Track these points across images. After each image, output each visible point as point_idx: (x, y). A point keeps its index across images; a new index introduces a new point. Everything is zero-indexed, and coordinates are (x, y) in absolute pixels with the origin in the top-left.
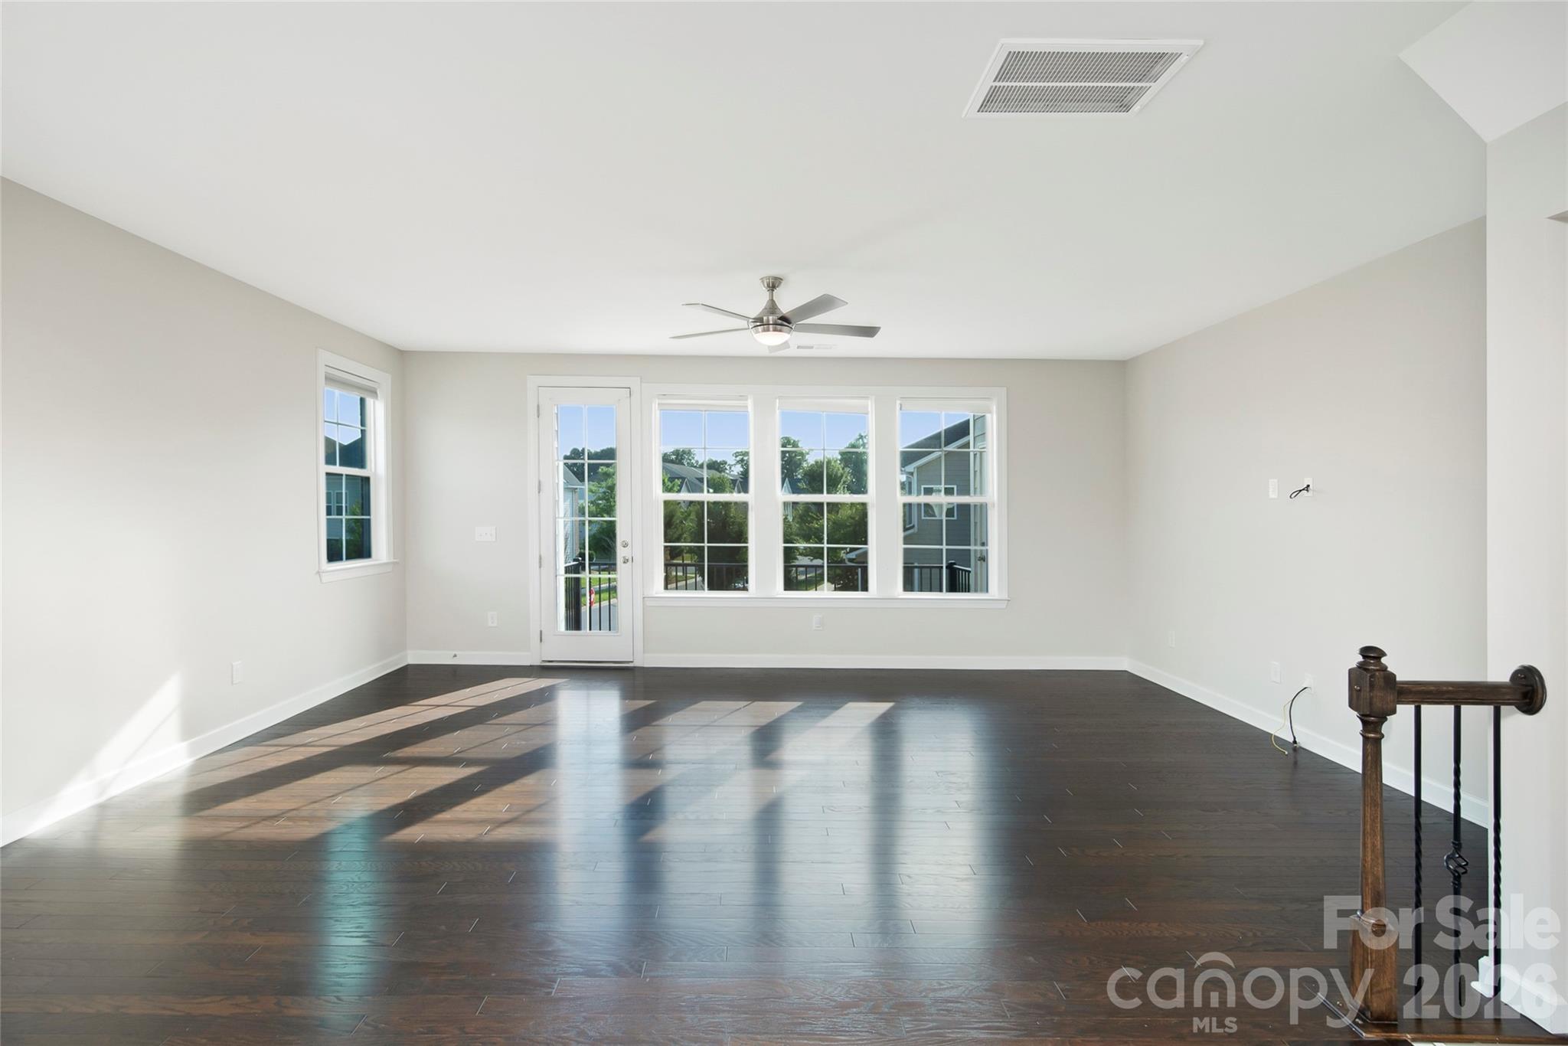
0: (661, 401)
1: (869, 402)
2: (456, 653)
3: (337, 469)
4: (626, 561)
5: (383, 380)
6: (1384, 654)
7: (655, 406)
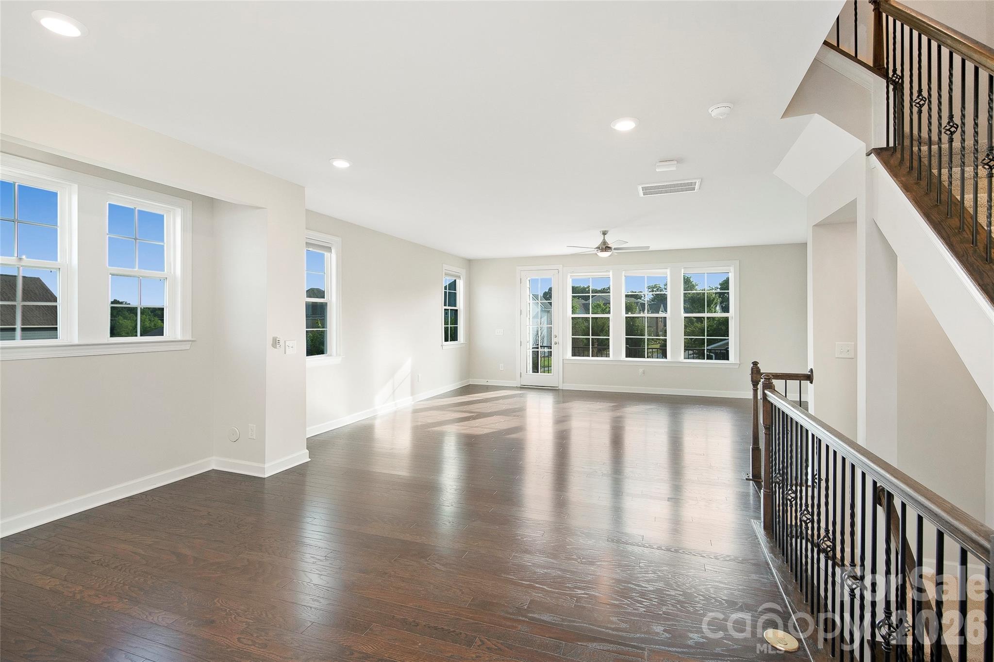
0: (572, 274)
1: (668, 270)
2: (488, 380)
3: (447, 307)
4: (556, 344)
5: (462, 272)
6: (758, 363)
7: (569, 276)
